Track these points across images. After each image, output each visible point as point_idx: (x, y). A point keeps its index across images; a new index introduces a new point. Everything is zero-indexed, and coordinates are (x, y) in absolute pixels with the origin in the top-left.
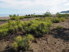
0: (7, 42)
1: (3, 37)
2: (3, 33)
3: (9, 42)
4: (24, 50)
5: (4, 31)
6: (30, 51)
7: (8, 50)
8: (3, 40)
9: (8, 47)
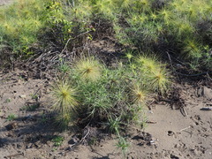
0: (33, 82)
1: (16, 56)
2: (17, 40)
3: (41, 82)
4: (104, 131)
5: (21, 31)
6: (137, 138)
7: (34, 119)
8: (18, 71)
9: (36, 106)
